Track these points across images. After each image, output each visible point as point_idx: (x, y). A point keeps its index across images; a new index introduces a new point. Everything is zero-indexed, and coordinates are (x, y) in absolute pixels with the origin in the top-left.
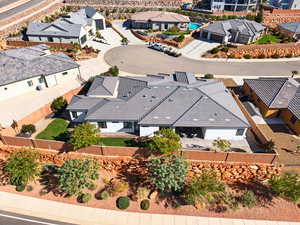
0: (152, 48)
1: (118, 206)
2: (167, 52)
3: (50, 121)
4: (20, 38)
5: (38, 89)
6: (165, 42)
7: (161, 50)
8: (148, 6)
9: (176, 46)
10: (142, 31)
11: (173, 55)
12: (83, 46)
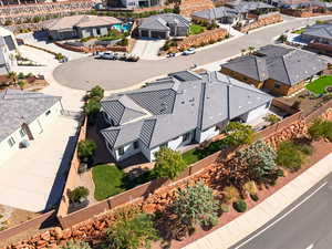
0: (101, 58)
1: (239, 211)
2: (123, 59)
5: (22, 146)
6: (109, 49)
7: (114, 58)
8: (53, 12)
9: (124, 50)
10: (73, 41)
11: (131, 60)
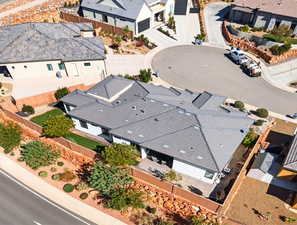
0: (228, 55)
1: (64, 189)
2: (244, 67)
3: (51, 108)
4: (74, 11)
5: (57, 75)
7: (237, 62)
12: (138, 35)
